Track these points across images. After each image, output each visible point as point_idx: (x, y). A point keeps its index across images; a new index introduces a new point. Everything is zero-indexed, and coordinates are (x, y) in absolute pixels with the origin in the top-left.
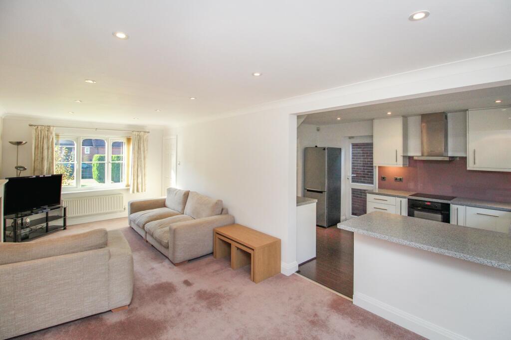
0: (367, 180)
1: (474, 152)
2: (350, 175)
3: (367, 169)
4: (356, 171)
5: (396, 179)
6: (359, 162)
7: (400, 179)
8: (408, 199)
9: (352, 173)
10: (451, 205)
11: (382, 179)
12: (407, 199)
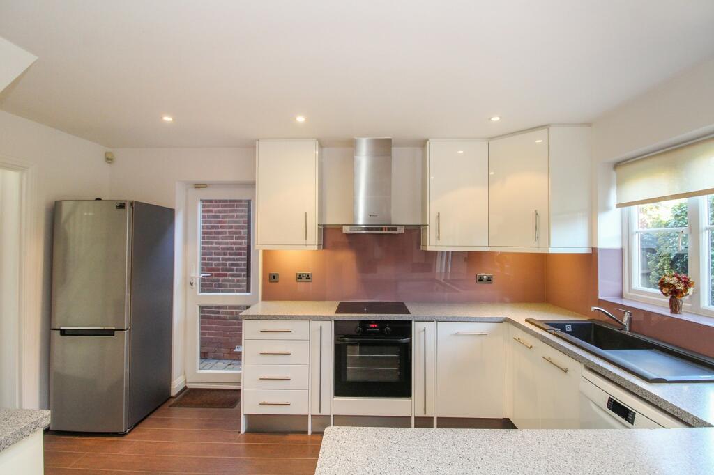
0: (230, 281)
1: (438, 216)
2: (197, 274)
3: (229, 259)
4: (208, 264)
5: (299, 277)
6: (214, 245)
7: (308, 277)
8: (336, 321)
9: (202, 270)
10: (413, 323)
11: (272, 278)
12: (333, 322)
